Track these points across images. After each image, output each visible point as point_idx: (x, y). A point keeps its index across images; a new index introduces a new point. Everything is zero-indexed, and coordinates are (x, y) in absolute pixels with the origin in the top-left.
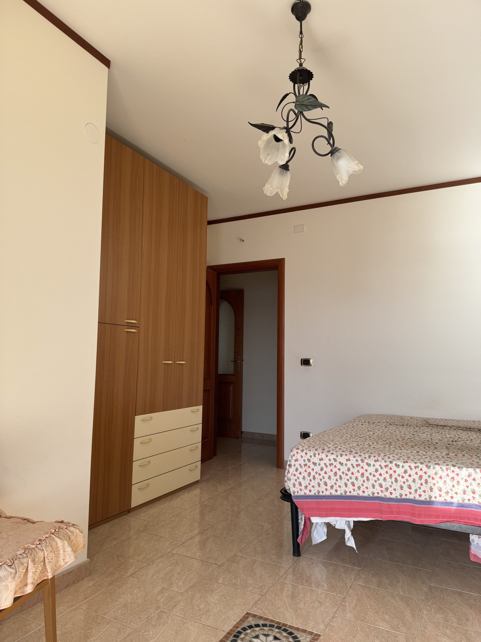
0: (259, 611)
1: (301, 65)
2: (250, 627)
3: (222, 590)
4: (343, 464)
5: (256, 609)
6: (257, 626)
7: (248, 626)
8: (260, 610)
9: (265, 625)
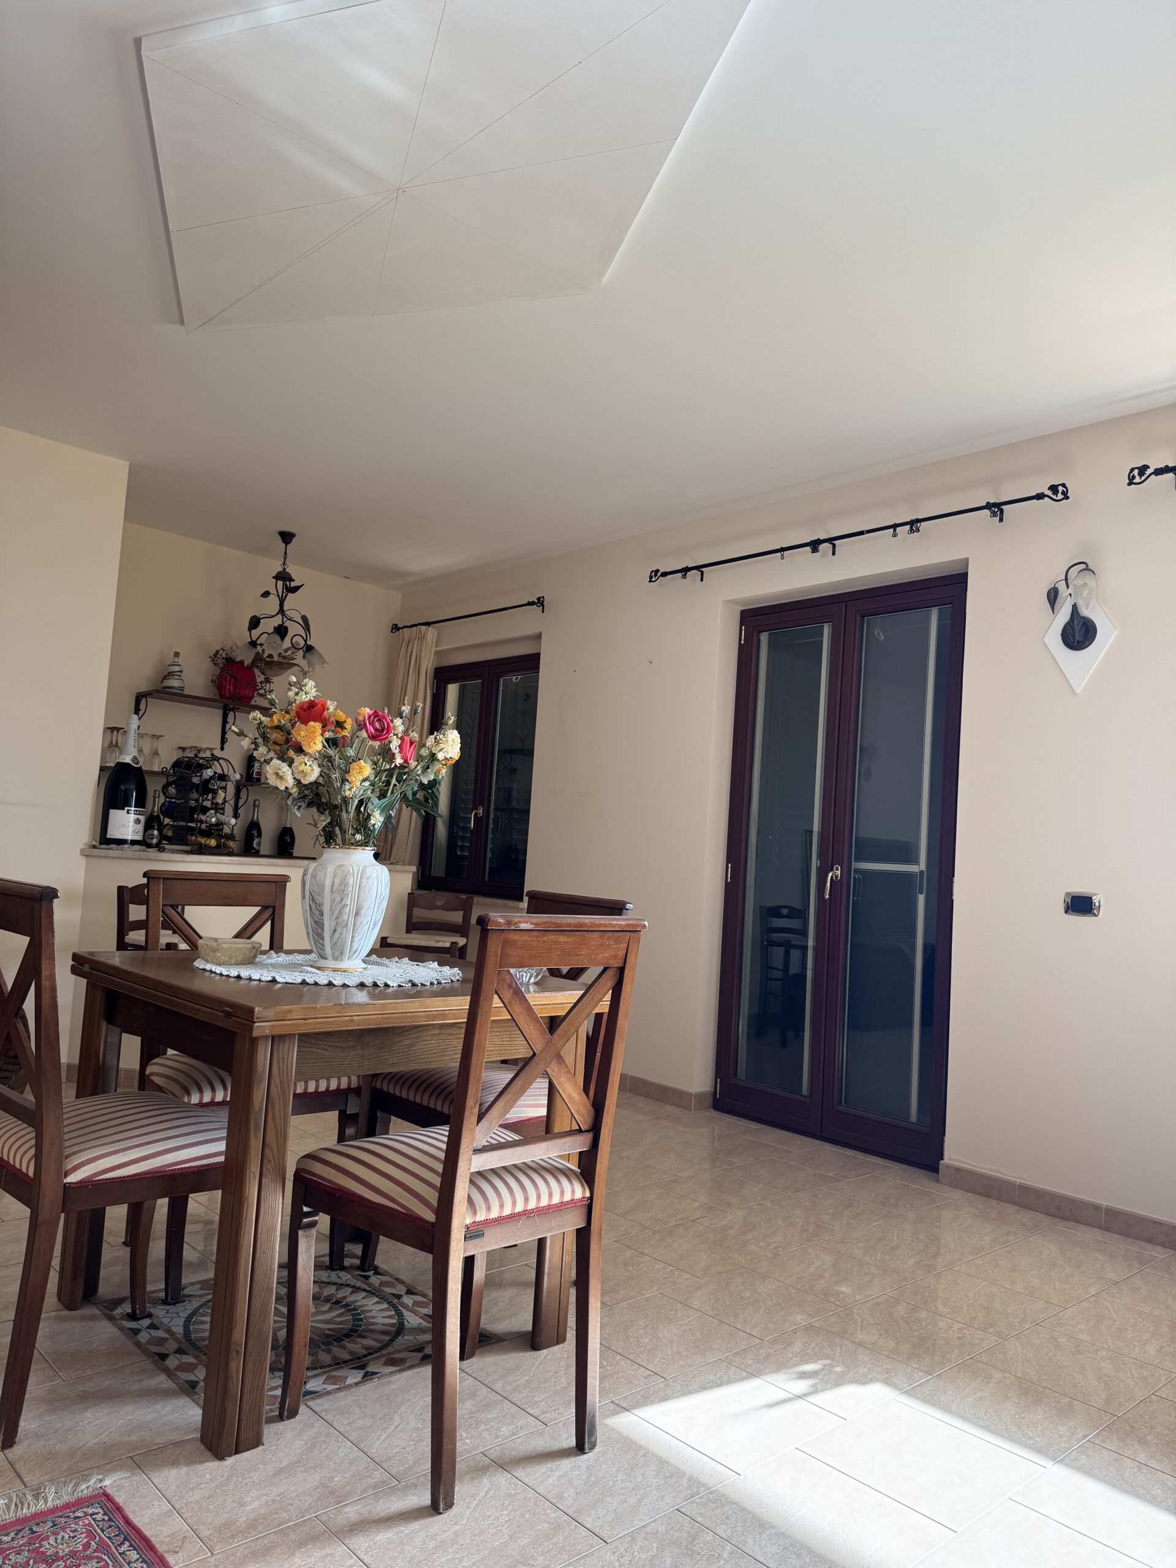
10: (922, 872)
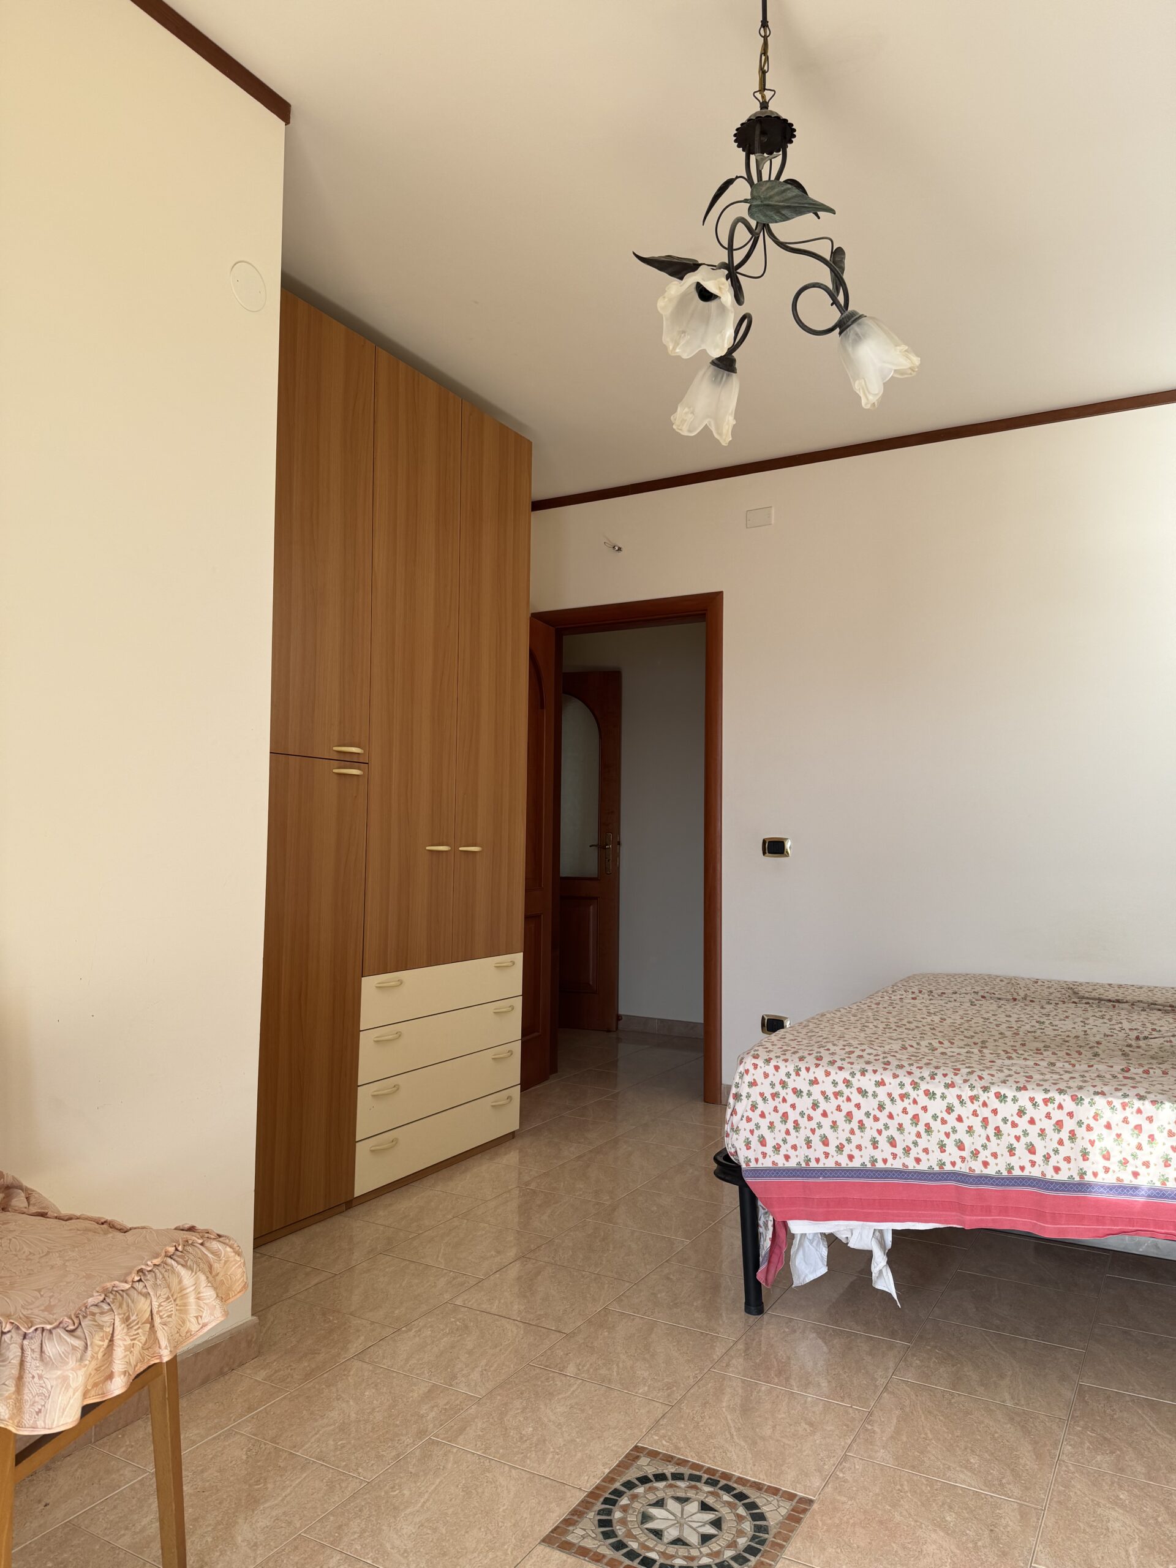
0: (664, 1442)
1: (764, 105)
2: (644, 1480)
3: (574, 1391)
4: (866, 1092)
5: (656, 1438)
6: (660, 1477)
7: (638, 1479)
8: (666, 1441)
9: (678, 1477)
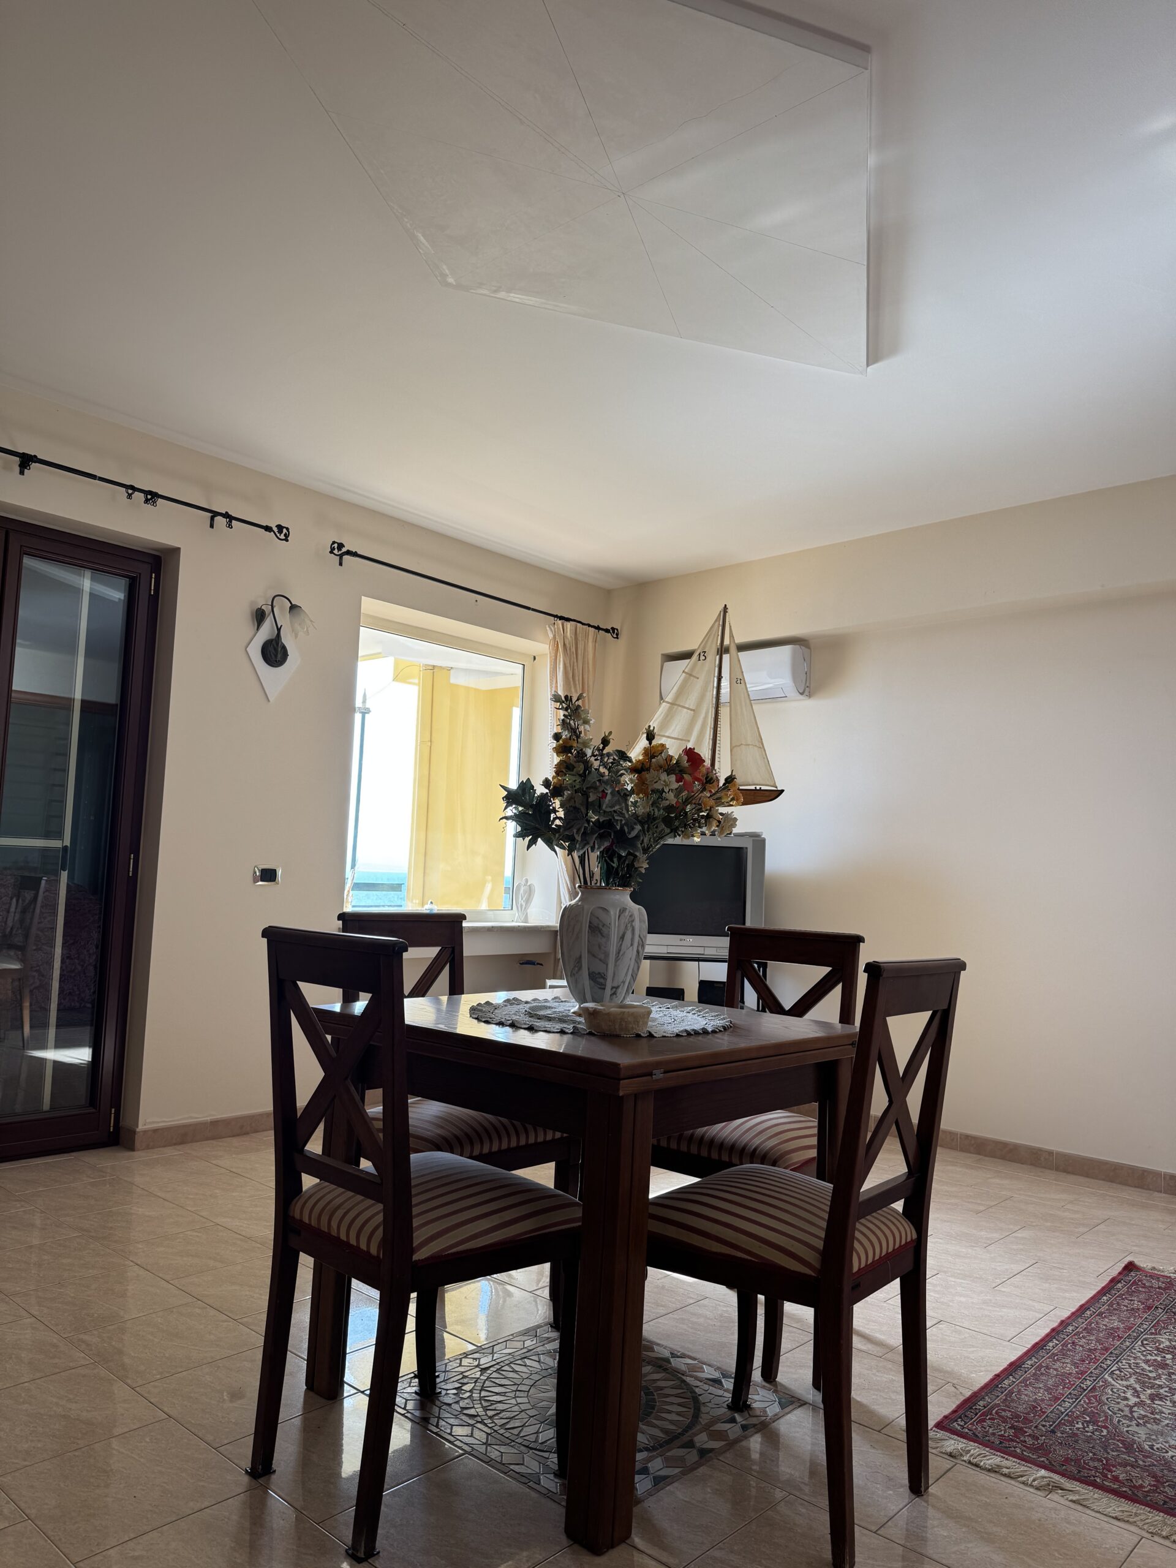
10: (65, 848)
